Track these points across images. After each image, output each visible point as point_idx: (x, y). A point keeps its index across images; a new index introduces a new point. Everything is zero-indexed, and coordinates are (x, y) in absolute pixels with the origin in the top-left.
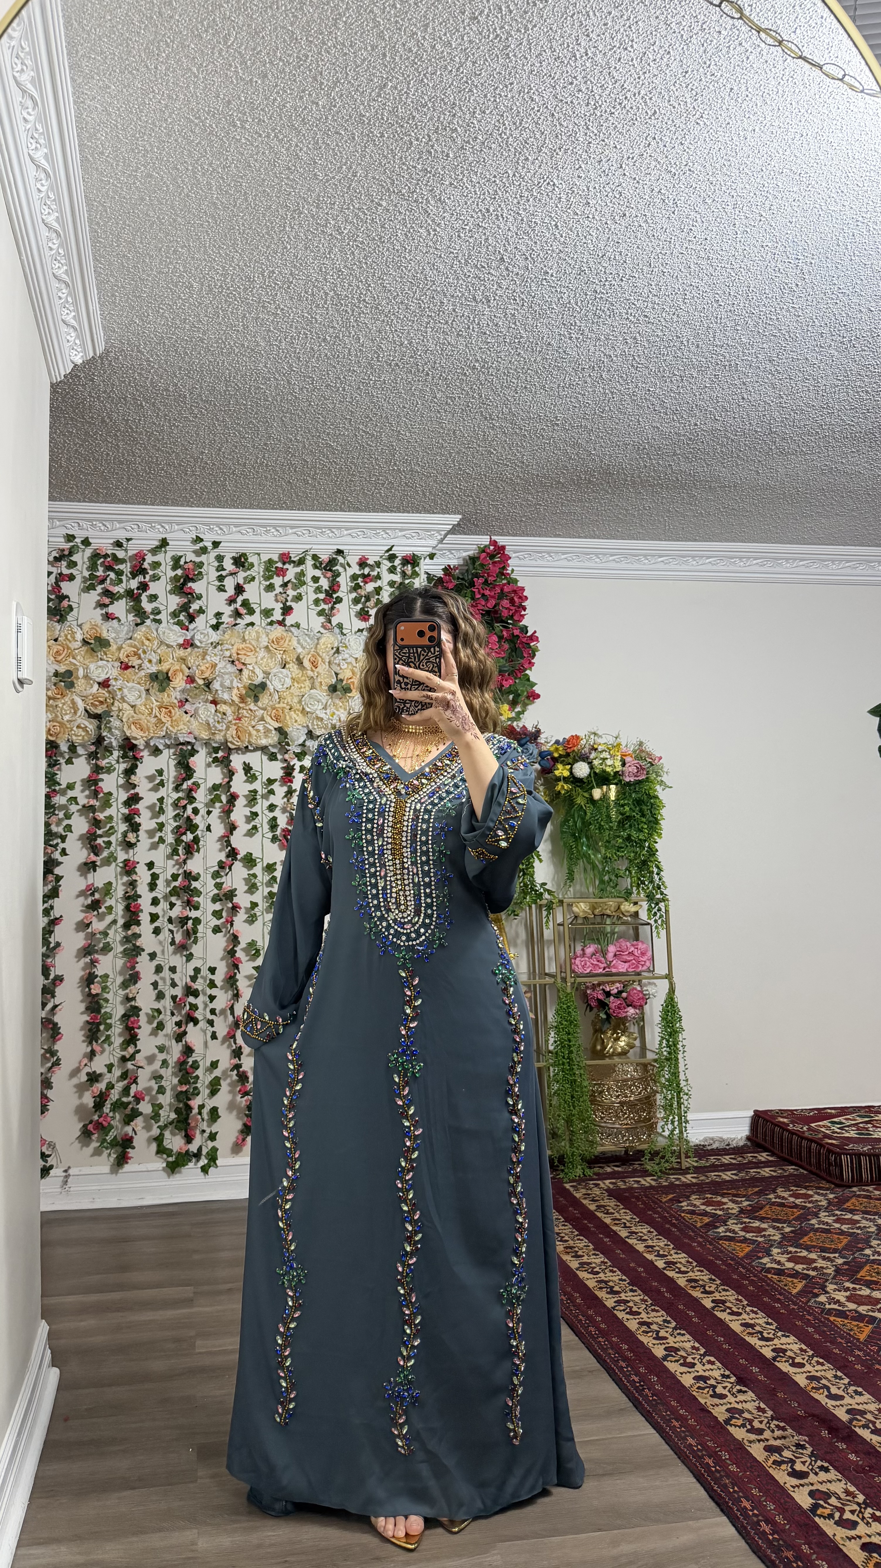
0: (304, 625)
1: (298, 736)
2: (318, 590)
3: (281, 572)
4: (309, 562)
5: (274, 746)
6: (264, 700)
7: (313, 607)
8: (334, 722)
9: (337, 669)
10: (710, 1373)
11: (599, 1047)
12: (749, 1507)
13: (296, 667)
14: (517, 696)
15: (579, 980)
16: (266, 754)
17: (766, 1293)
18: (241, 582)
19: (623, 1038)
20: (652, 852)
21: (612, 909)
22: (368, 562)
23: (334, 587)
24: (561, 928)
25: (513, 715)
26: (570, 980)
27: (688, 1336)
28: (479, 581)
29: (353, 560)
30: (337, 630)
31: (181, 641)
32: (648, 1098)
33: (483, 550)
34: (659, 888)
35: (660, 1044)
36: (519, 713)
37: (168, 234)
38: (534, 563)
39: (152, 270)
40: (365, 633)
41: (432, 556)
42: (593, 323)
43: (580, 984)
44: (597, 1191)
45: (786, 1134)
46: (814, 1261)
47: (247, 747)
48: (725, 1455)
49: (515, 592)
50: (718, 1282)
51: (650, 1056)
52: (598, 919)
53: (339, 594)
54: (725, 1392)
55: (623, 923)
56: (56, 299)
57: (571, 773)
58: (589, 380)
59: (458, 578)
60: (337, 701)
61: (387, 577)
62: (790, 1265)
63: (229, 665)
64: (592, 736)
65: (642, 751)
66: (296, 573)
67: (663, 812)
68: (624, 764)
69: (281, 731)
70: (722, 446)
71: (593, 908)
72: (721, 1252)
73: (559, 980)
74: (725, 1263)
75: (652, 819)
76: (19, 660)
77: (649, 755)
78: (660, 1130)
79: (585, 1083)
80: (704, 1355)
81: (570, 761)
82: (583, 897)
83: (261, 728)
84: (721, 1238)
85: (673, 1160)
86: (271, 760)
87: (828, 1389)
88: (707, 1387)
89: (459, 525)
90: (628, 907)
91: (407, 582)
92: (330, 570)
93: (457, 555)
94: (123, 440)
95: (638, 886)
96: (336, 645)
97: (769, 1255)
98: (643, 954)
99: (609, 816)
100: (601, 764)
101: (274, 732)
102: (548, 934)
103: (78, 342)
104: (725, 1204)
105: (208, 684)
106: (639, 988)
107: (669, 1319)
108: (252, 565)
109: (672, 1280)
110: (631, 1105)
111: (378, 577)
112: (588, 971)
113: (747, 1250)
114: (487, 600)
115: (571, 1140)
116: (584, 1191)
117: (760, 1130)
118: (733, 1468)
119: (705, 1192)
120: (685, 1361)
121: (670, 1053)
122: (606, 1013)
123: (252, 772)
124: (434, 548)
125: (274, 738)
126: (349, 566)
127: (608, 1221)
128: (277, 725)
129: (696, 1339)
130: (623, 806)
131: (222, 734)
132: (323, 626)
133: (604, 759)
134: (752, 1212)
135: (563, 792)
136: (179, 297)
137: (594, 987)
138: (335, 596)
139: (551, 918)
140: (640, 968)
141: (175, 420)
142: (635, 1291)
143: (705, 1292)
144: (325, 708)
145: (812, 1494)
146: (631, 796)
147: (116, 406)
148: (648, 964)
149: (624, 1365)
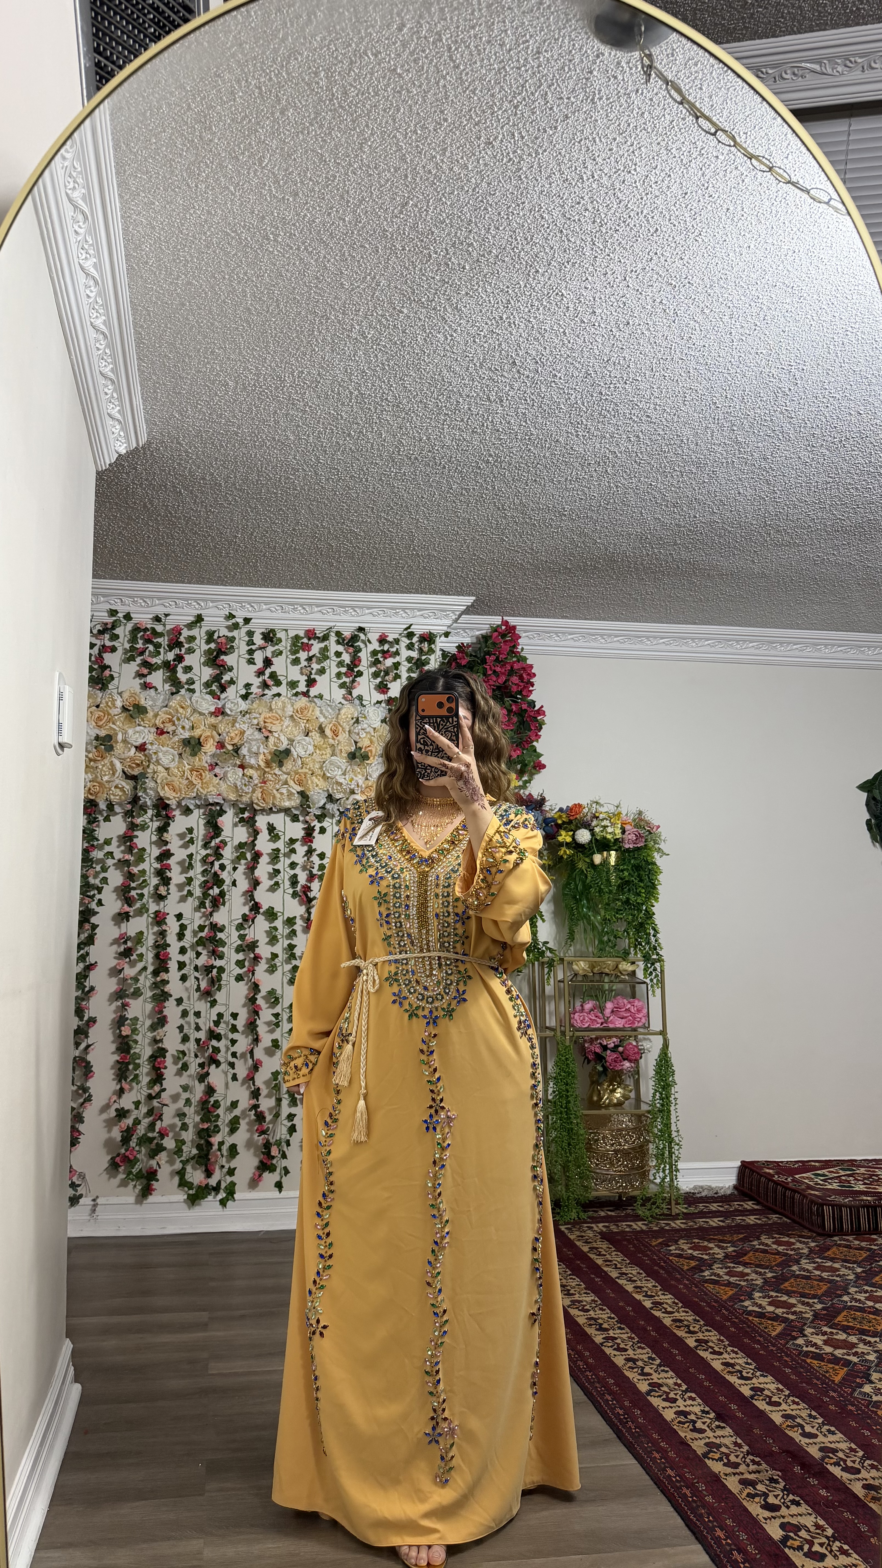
0: (326, 696)
1: (318, 799)
2: (341, 664)
3: (307, 647)
4: (333, 638)
5: (296, 808)
6: (288, 765)
7: (335, 679)
8: (352, 787)
9: (357, 738)
10: (691, 1408)
11: (595, 1098)
12: (722, 1536)
13: (318, 735)
14: (525, 765)
15: (578, 1034)
16: (288, 815)
17: (747, 1334)
18: (269, 655)
19: (619, 1090)
20: (649, 915)
21: (611, 967)
22: (388, 639)
23: (355, 661)
24: (562, 984)
25: (521, 783)
26: (568, 1034)
27: (671, 1373)
28: (491, 659)
29: (374, 637)
30: (357, 702)
31: (212, 709)
32: (641, 1147)
33: (495, 629)
34: (655, 949)
35: (654, 1097)
36: (526, 782)
37: (206, 337)
38: (542, 642)
39: (191, 369)
40: (383, 705)
41: (447, 635)
42: (599, 422)
43: (578, 1037)
44: (590, 1234)
45: (771, 1184)
46: (794, 1305)
47: (271, 809)
48: (702, 1487)
49: (524, 669)
50: (702, 1323)
51: (644, 1107)
52: (597, 977)
53: (360, 668)
54: (705, 1427)
55: (620, 982)
56: (103, 395)
57: (574, 839)
58: (595, 474)
59: (471, 655)
60: (356, 768)
61: (405, 653)
62: (771, 1309)
63: (256, 733)
64: (594, 805)
65: (641, 820)
66: (321, 649)
67: (661, 877)
68: (623, 832)
69: (303, 795)
70: (720, 537)
71: (592, 967)
72: (706, 1294)
73: (559, 1033)
74: (709, 1305)
75: (649, 884)
76: (60, 725)
77: (648, 823)
78: (652, 1178)
79: (582, 1132)
80: (686, 1391)
81: (573, 827)
82: (582, 956)
83: (284, 791)
84: (707, 1281)
85: (664, 1206)
86: (293, 821)
87: (802, 1427)
88: (687, 1422)
89: (472, 605)
90: (625, 966)
91: (423, 658)
92: (352, 646)
93: (471, 633)
94: (163, 524)
95: (635, 947)
96: (356, 715)
97: (751, 1298)
98: (639, 1011)
99: (608, 880)
100: (602, 831)
101: (296, 795)
102: (549, 989)
103: (122, 434)
104: (711, 1249)
105: (237, 749)
106: (634, 1043)
107: (654, 1356)
108: (280, 640)
109: (658, 1319)
110: (626, 1154)
111: (397, 653)
112: (586, 1025)
113: (731, 1293)
114: (498, 676)
115: (567, 1185)
116: (578, 1233)
117: (746, 1180)
118: (709, 1499)
119: (693, 1237)
120: (667, 1396)
121: (662, 1105)
122: (603, 1066)
123: (275, 832)
124: (449, 627)
125: (296, 801)
126: (370, 642)
127: (599, 1262)
128: (299, 789)
129: (678, 1376)
130: (622, 871)
131: (249, 796)
132: (344, 698)
133: (605, 827)
134: (737, 1257)
135: (565, 857)
136: (216, 394)
137: (592, 1041)
138: (356, 670)
139: (552, 975)
140: (636, 1024)
141: (211, 506)
142: (623, 1329)
143: (690, 1332)
144: (344, 774)
145: (783, 1526)
146: (630, 862)
147: (157, 493)
148: (643, 1020)
149: (610, 1398)
